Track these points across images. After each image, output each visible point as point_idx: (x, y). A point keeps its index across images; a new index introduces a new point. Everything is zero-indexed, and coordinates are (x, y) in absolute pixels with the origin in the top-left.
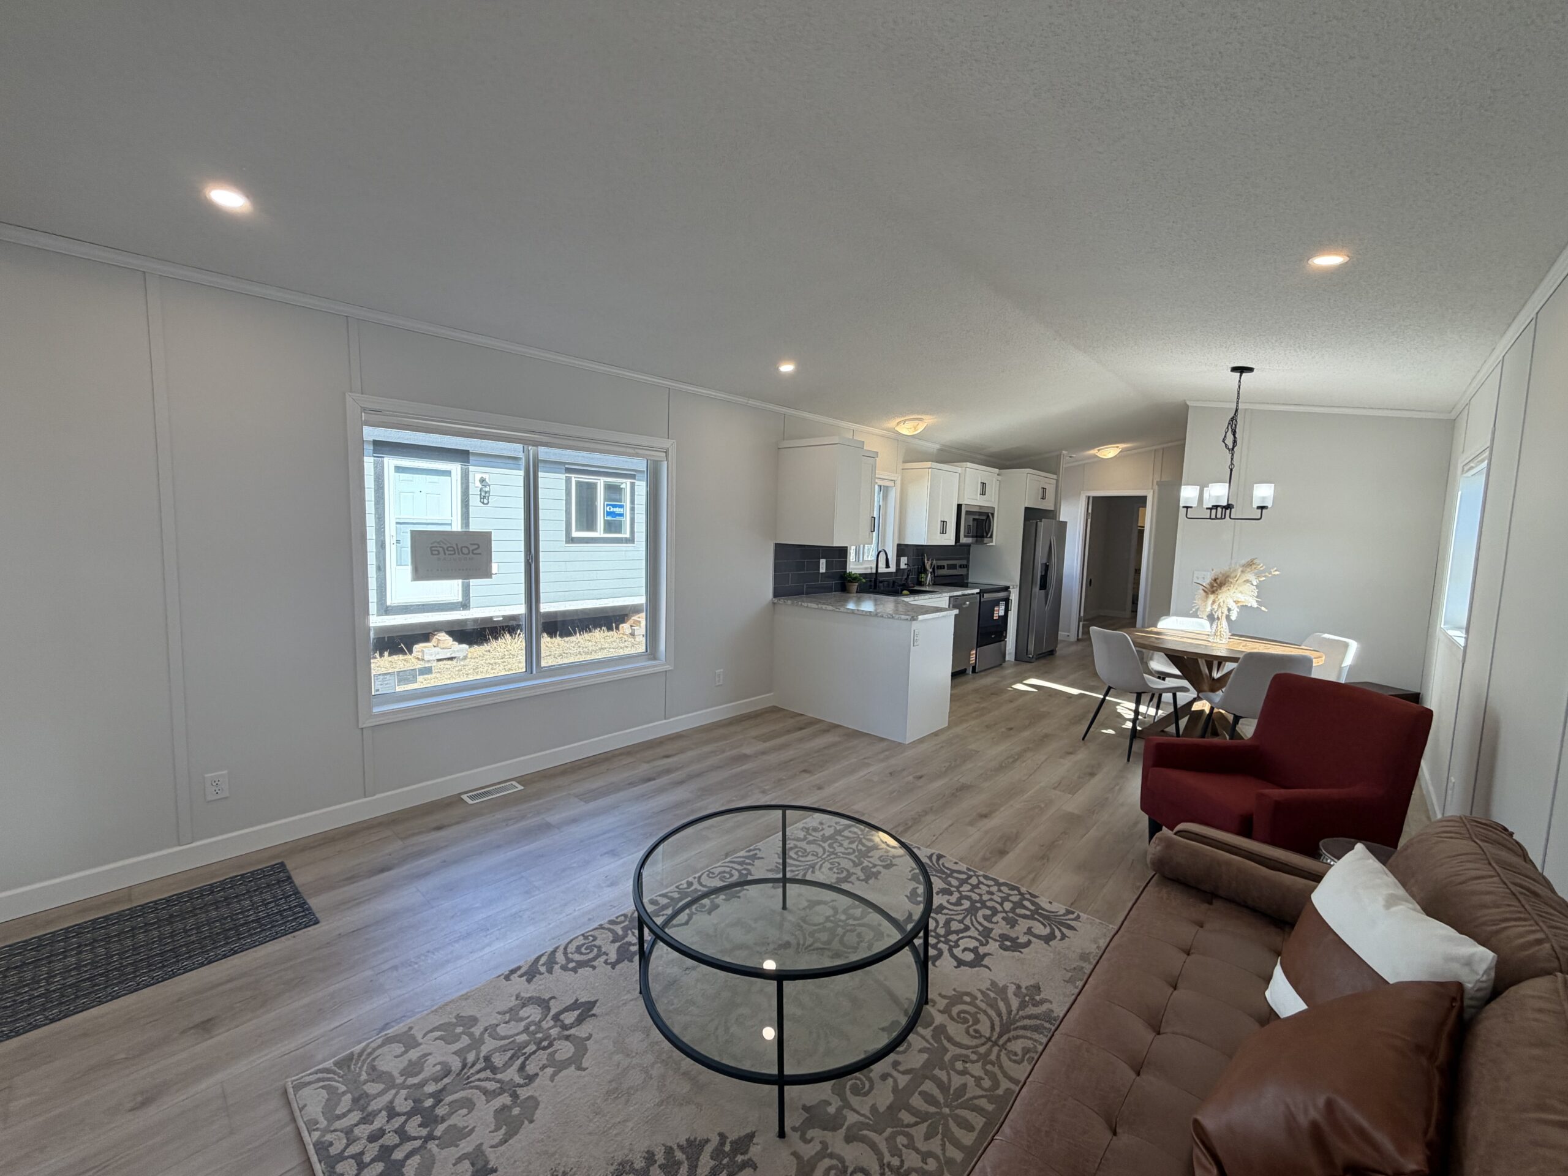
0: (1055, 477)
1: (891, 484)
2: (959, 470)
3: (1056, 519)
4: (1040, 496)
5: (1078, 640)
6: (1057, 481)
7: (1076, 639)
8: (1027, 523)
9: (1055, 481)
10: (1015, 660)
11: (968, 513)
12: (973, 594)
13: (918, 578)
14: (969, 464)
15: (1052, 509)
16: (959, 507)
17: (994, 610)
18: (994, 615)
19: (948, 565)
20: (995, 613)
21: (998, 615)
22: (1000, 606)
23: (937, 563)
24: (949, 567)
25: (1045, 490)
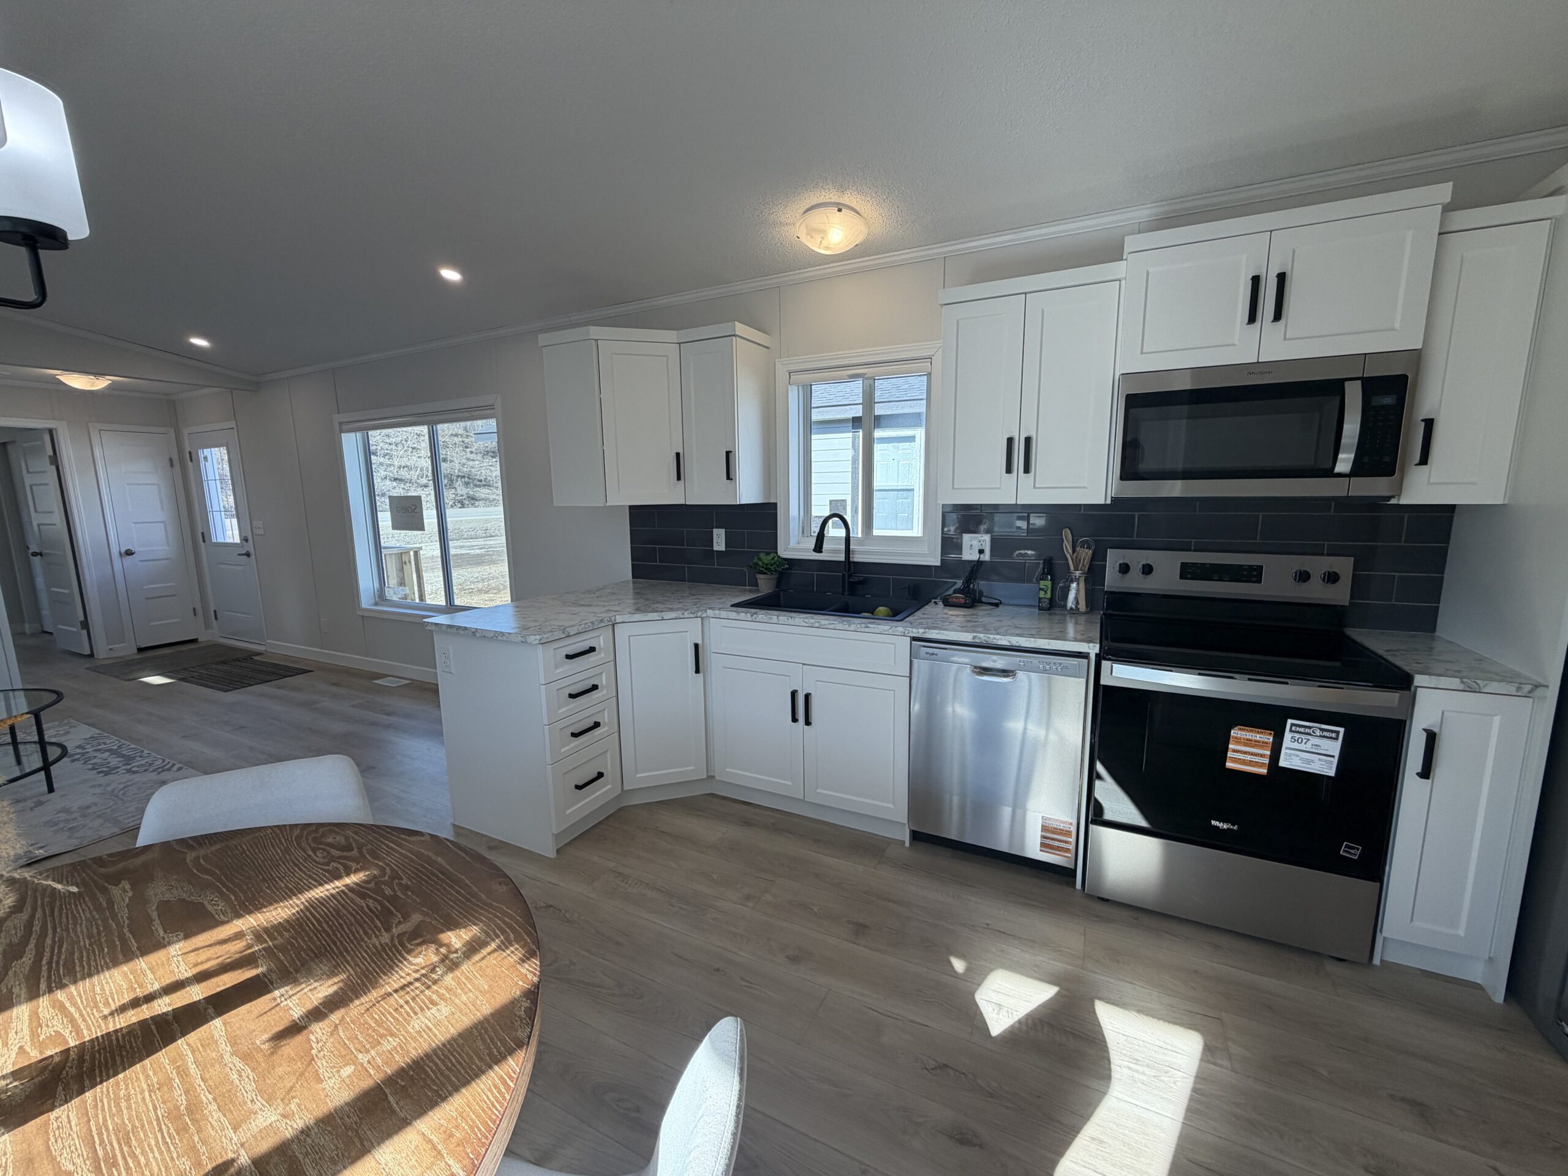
1: (925, 366)
10: (1506, 996)
18: (1230, 754)
19: (1184, 566)
20: (1231, 746)
21: (1267, 761)
22: (1288, 735)
23: (1115, 557)
24: (1194, 572)
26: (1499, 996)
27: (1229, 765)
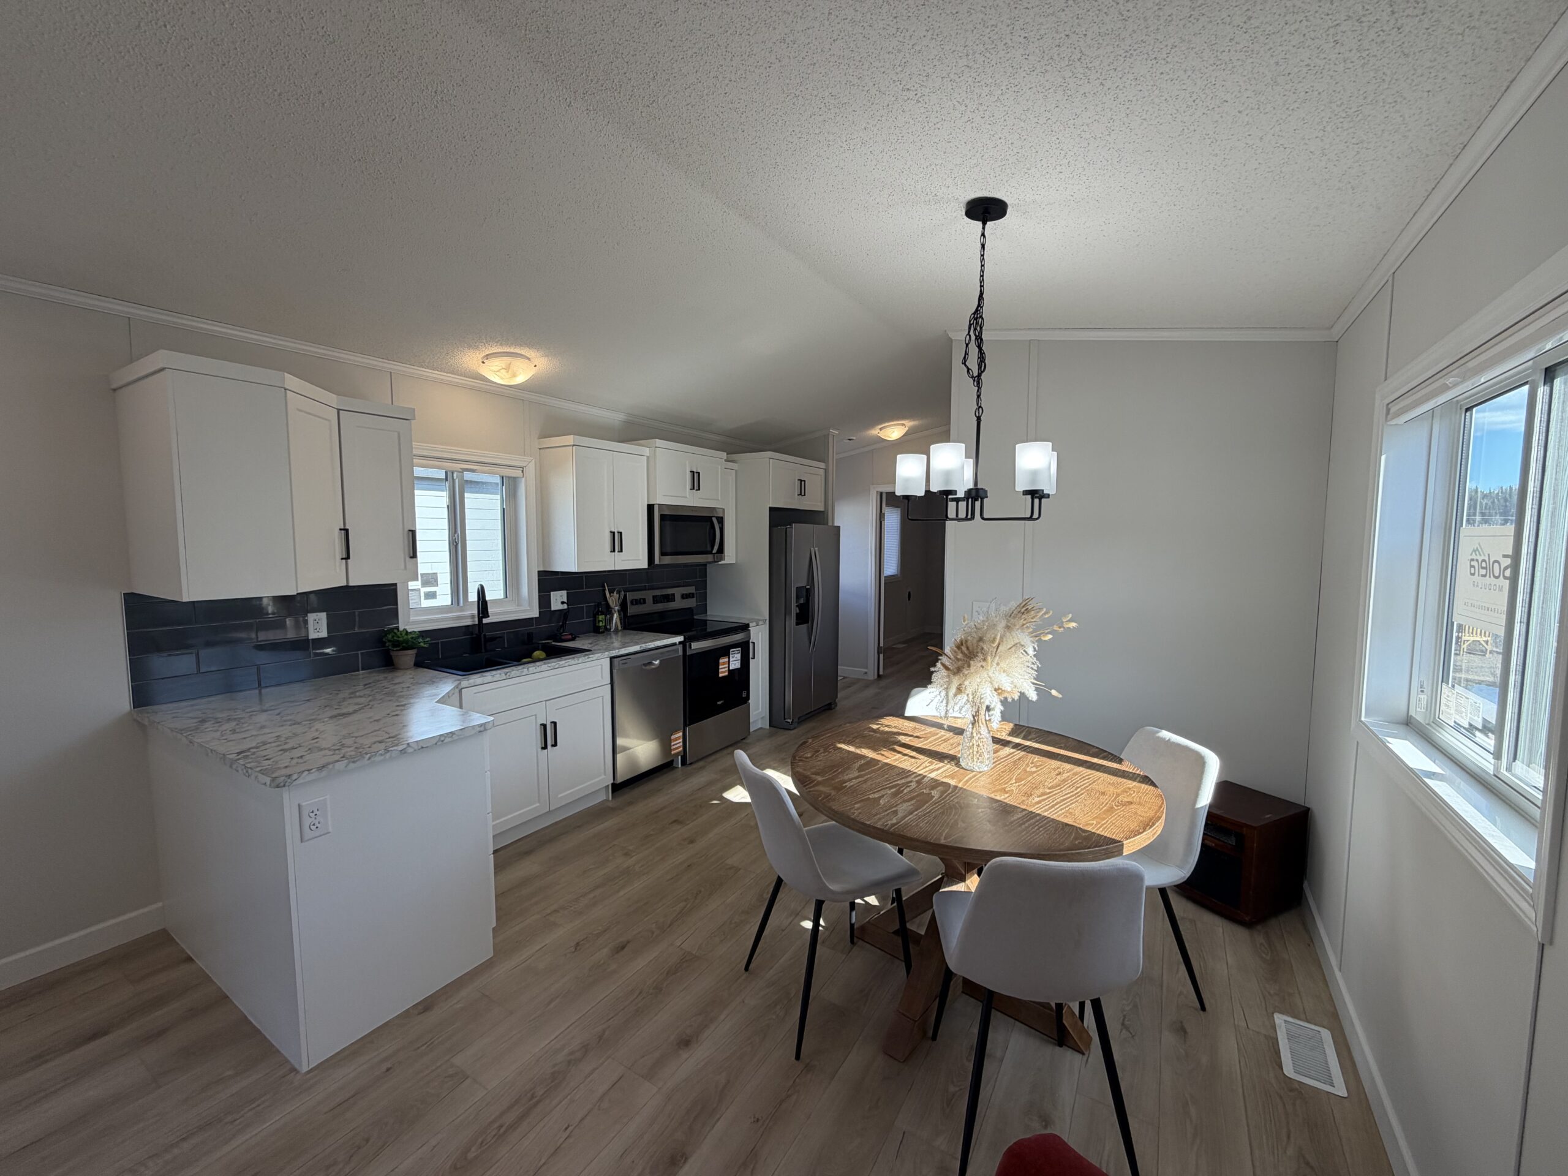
0: (822, 465)
1: (517, 473)
2: (647, 451)
3: (827, 524)
4: (797, 492)
5: (879, 675)
6: (826, 470)
7: (876, 677)
8: (775, 529)
9: (822, 472)
10: (770, 726)
11: (663, 517)
12: (674, 644)
13: (594, 621)
14: (659, 442)
15: (822, 509)
16: (650, 508)
17: (718, 665)
18: (720, 671)
19: (654, 597)
20: (720, 667)
21: (727, 669)
22: (731, 656)
23: (630, 596)
24: (656, 600)
25: (803, 483)
26: (768, 727)
27: (720, 675)
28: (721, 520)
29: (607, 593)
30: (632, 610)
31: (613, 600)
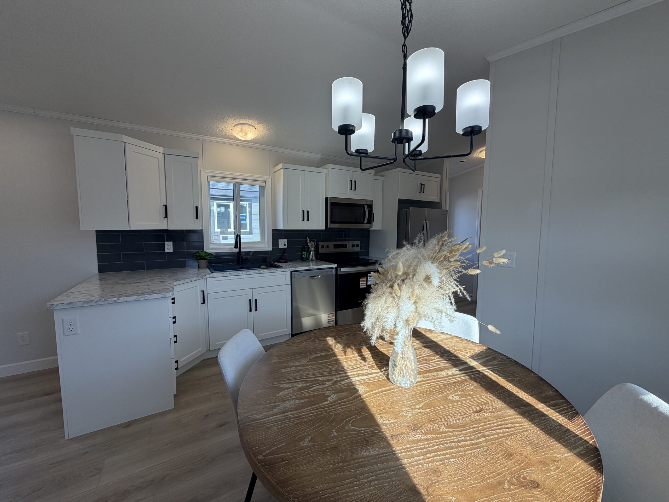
0: (439, 176)
2: (325, 171)
3: (441, 208)
4: (418, 191)
6: (441, 179)
8: (402, 211)
9: (439, 180)
11: (332, 204)
13: (302, 255)
14: (330, 165)
15: (437, 200)
16: (327, 199)
17: (359, 281)
18: (361, 285)
19: (334, 245)
20: (361, 283)
21: (366, 284)
22: (368, 277)
23: (320, 244)
24: (336, 246)
25: (423, 186)
27: (361, 287)
28: (370, 207)
29: (308, 241)
30: (321, 251)
31: (311, 245)
